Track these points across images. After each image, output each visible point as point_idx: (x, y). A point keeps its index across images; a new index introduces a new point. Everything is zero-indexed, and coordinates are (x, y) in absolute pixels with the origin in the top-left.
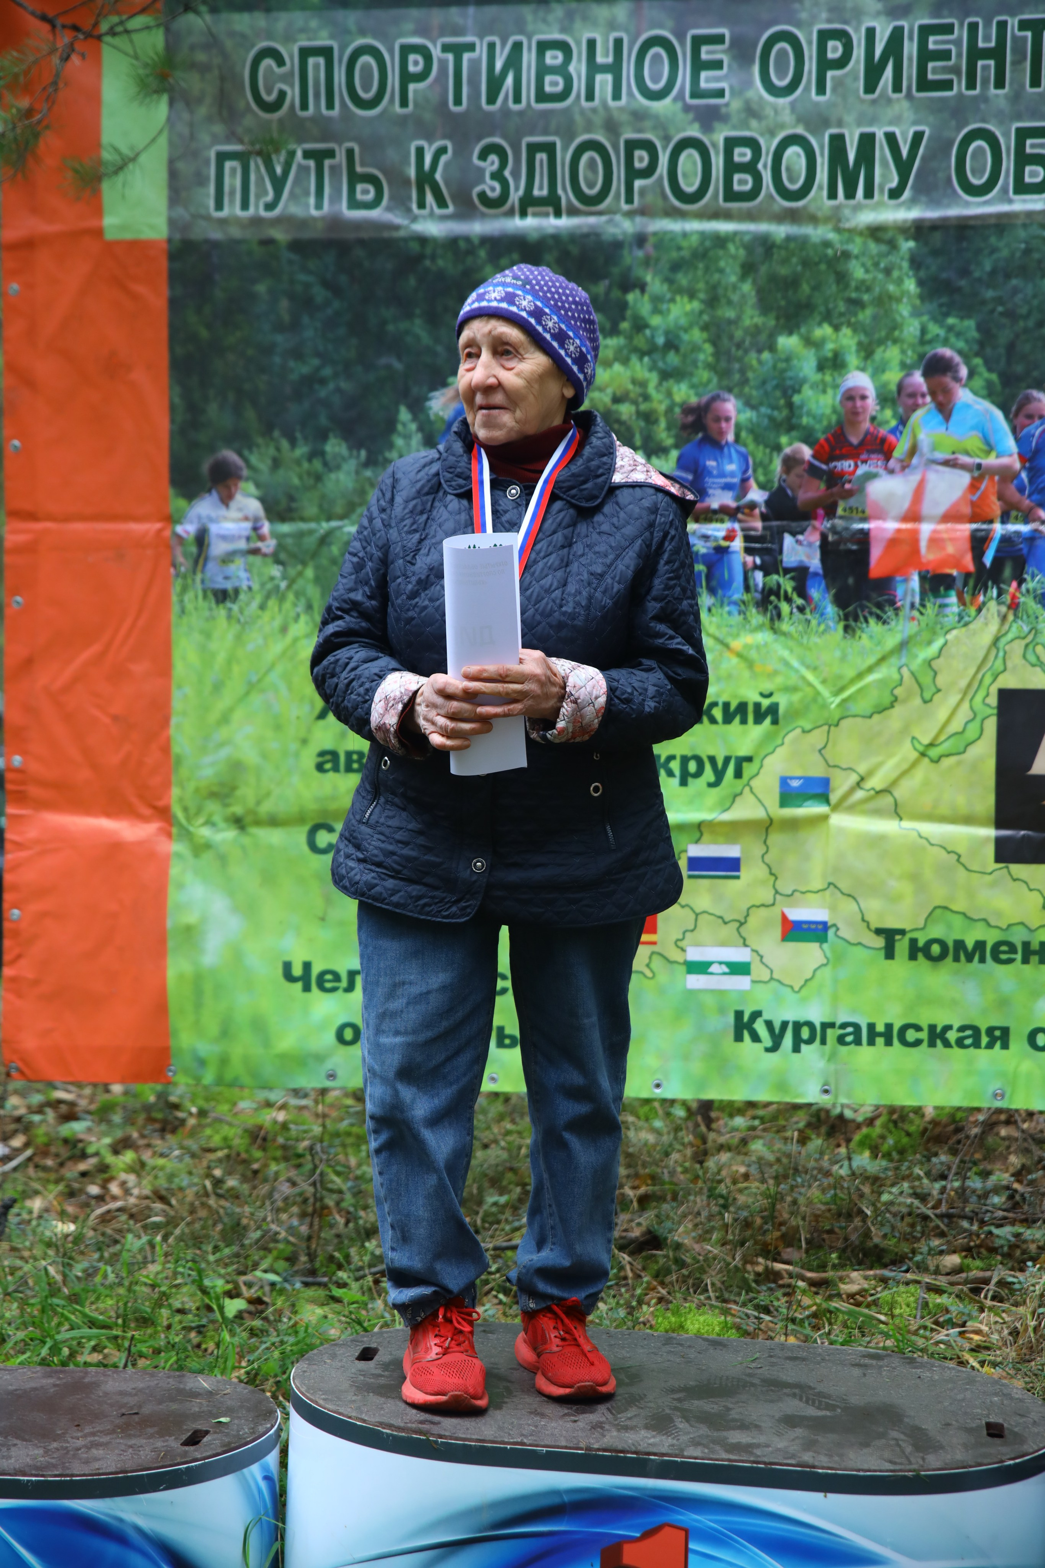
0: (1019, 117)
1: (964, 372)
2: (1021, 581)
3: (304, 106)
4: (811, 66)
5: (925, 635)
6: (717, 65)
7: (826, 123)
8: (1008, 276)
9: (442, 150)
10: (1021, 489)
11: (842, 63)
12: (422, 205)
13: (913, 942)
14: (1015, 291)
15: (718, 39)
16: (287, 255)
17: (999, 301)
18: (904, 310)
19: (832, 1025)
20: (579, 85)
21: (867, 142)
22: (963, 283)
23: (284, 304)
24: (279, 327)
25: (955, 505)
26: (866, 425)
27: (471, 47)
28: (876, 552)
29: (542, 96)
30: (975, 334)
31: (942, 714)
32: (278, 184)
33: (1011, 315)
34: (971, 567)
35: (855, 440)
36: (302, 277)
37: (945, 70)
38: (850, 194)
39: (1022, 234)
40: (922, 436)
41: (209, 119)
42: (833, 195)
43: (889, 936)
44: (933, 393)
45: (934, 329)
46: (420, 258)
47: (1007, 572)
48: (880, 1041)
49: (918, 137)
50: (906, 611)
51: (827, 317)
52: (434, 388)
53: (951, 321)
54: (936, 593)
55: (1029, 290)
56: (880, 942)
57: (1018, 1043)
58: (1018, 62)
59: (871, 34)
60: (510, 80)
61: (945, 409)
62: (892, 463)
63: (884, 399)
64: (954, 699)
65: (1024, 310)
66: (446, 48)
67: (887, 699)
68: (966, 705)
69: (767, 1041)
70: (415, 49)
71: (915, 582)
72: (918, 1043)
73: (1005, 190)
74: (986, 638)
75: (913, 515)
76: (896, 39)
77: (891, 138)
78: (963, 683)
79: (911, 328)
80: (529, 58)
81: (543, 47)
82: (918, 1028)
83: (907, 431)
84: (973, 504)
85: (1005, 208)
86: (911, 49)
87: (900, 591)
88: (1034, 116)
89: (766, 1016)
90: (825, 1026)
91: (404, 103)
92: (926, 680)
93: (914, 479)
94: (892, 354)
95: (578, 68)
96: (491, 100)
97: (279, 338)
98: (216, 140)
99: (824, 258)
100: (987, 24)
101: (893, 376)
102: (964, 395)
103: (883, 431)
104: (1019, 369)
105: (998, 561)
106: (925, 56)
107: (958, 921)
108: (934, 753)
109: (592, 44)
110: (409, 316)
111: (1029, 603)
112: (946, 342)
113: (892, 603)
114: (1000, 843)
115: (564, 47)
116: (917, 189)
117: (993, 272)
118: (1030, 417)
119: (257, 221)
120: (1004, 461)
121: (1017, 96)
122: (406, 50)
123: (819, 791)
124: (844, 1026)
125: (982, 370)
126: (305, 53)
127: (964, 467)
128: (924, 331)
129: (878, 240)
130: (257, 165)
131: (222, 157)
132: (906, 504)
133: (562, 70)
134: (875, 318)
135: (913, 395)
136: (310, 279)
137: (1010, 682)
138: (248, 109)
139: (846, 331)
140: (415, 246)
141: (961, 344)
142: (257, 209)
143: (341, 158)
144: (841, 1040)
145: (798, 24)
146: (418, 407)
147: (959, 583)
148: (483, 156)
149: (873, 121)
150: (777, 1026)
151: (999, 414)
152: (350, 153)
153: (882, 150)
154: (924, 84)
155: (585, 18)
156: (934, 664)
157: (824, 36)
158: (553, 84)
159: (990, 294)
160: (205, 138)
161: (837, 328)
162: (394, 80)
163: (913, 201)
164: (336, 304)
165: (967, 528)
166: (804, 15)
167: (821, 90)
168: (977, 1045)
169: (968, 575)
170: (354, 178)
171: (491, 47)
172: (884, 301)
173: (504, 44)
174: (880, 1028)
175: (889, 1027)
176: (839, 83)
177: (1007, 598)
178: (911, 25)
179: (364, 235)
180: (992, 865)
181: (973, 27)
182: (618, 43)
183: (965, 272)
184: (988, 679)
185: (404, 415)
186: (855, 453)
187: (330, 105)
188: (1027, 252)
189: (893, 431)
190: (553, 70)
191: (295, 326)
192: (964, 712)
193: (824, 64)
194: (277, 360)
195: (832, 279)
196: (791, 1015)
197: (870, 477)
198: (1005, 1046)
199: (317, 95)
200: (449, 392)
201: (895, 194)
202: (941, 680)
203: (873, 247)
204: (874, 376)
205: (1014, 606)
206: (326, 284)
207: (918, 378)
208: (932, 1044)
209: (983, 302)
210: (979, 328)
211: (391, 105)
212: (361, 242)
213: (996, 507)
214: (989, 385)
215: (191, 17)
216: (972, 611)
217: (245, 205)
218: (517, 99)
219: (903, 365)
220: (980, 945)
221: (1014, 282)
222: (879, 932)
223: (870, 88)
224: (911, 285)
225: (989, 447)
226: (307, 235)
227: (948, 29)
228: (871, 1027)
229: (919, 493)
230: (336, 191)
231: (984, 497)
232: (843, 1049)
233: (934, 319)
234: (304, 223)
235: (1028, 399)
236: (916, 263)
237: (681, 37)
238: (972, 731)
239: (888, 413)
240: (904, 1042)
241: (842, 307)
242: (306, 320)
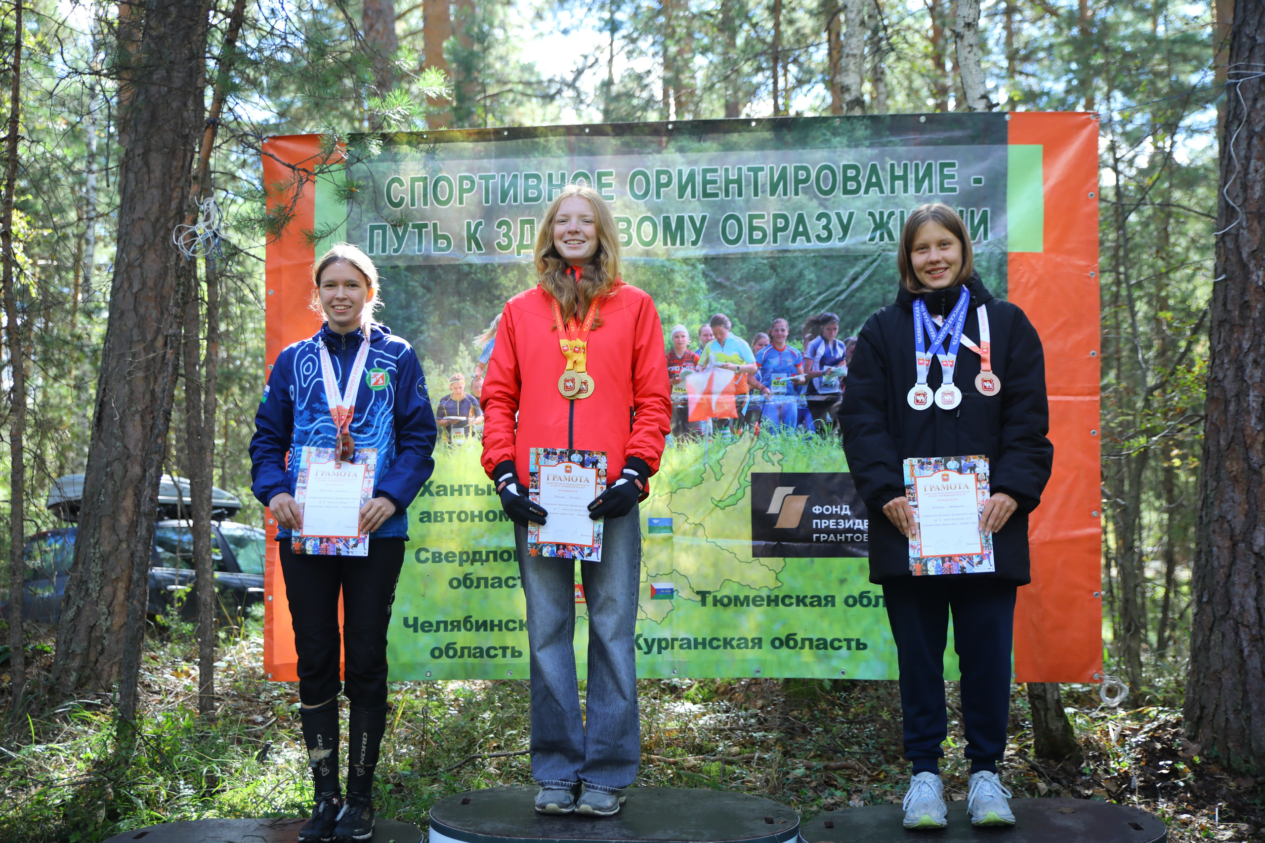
0: (749, 210)
1: (729, 324)
2: (760, 422)
3: (413, 204)
4: (653, 186)
5: (716, 448)
6: (610, 185)
7: (661, 211)
8: (748, 281)
9: (480, 224)
10: (758, 379)
11: (667, 185)
12: (470, 249)
13: (715, 597)
14: (752, 287)
15: (610, 174)
16: (404, 273)
17: (744, 292)
18: (701, 296)
19: (677, 639)
20: (545, 194)
21: (680, 220)
22: (727, 283)
23: (403, 296)
24: (401, 307)
25: (728, 387)
26: (685, 349)
27: (493, 177)
28: (692, 408)
29: (527, 199)
30: (734, 307)
31: (725, 486)
32: (400, 239)
33: (750, 299)
34: (736, 416)
35: (680, 357)
36: (412, 283)
37: (715, 188)
38: (674, 244)
39: (754, 262)
40: (711, 354)
41: (367, 211)
42: (665, 244)
43: (703, 594)
44: (715, 334)
45: (715, 305)
46: (469, 274)
47: (753, 418)
48: (700, 647)
49: (704, 218)
50: (706, 437)
51: (665, 299)
52: (476, 335)
53: (722, 301)
54: (720, 428)
55: (758, 287)
56: (699, 598)
57: (766, 645)
58: (748, 185)
59: (680, 173)
60: (512, 192)
61: (721, 342)
62: (698, 367)
63: (692, 337)
64: (730, 478)
65: (756, 296)
66: (481, 178)
67: (699, 481)
68: (736, 481)
69: (645, 649)
70: (467, 178)
71: (710, 423)
72: (718, 647)
73: (744, 242)
74: (745, 449)
75: (708, 392)
76: (691, 176)
77: (691, 219)
78: (735, 471)
79: (704, 305)
80: (521, 182)
81: (527, 177)
82: (718, 640)
83: (704, 352)
84: (736, 386)
85: (744, 250)
86: (699, 179)
87: (703, 427)
88: (756, 209)
89: (645, 636)
90: (673, 640)
91: (461, 202)
92: (717, 469)
93: (708, 374)
94: (696, 316)
95: (544, 186)
96: (503, 201)
97: (400, 312)
98: (370, 220)
99: (662, 272)
100: (733, 169)
101: (697, 327)
102: (730, 336)
103: (693, 352)
104: (755, 323)
105: (749, 412)
106: (705, 182)
107: (736, 586)
108: (721, 504)
109: (550, 176)
110: (464, 301)
111: (764, 432)
112: (721, 311)
113: (700, 433)
114: (755, 548)
115: (537, 177)
116: (704, 241)
117: (741, 279)
118: (761, 345)
119: (390, 257)
120: (750, 365)
121: (748, 201)
122: (462, 178)
123: (668, 525)
124: (682, 640)
125: (738, 323)
126: (413, 180)
127: (731, 369)
128: (710, 306)
129: (687, 264)
130: (390, 232)
131: (372, 228)
132: (705, 386)
133: (537, 187)
134: (687, 299)
135: (706, 335)
136: (416, 284)
137: (757, 469)
138: (386, 205)
139: (673, 306)
140: (466, 268)
141: (728, 312)
142: (390, 251)
143: (430, 227)
144: (681, 647)
145: (647, 168)
146: (468, 344)
147: (731, 423)
148: (499, 226)
149: (683, 210)
150: (650, 641)
151: (747, 344)
152: (435, 225)
153: (687, 223)
154: (706, 195)
155: (547, 165)
156: (721, 462)
157: (659, 173)
158: (532, 193)
159: (740, 289)
160: (365, 219)
161: (669, 304)
162: (456, 192)
163: (703, 246)
164: (428, 296)
165: (733, 398)
166: (649, 164)
167: (658, 195)
168: (747, 647)
169: (735, 419)
170: (437, 237)
171: (503, 176)
172: (692, 292)
173: (509, 175)
174: (700, 640)
175: (704, 639)
176: (666, 194)
177: (754, 430)
178: (698, 169)
179: (442, 263)
180: (751, 559)
181: (727, 170)
182: (563, 176)
183: (728, 279)
184: (746, 469)
185: (462, 347)
186: (680, 362)
187: (425, 204)
188: (756, 270)
189: (697, 352)
190: (533, 187)
191: (408, 306)
192: (735, 485)
193: (659, 186)
194: (400, 322)
195: (666, 282)
196: (656, 636)
197: (687, 373)
198: (760, 647)
199: (419, 199)
200: (484, 336)
201: (694, 243)
202: (724, 470)
203: (686, 268)
204: (687, 327)
205: (757, 433)
206: (423, 286)
207: (708, 327)
208: (725, 648)
209: (737, 292)
210: (736, 304)
211: (454, 203)
212: (440, 266)
213: (747, 388)
214: (741, 330)
215: (359, 164)
216: (738, 436)
217: (384, 250)
218: (515, 200)
219: (701, 321)
220: (747, 598)
221: (751, 283)
222: (698, 593)
223: (681, 196)
224: (703, 285)
225: (743, 359)
226: (414, 264)
227: (715, 171)
228: (696, 640)
229: (711, 381)
230: (429, 242)
231: (741, 383)
232: (682, 651)
233: (714, 300)
234: (412, 258)
235: (760, 337)
236: (705, 275)
237: (592, 172)
238: (740, 494)
239: (695, 344)
240: (712, 647)
241: (672, 295)
242: (413, 303)
